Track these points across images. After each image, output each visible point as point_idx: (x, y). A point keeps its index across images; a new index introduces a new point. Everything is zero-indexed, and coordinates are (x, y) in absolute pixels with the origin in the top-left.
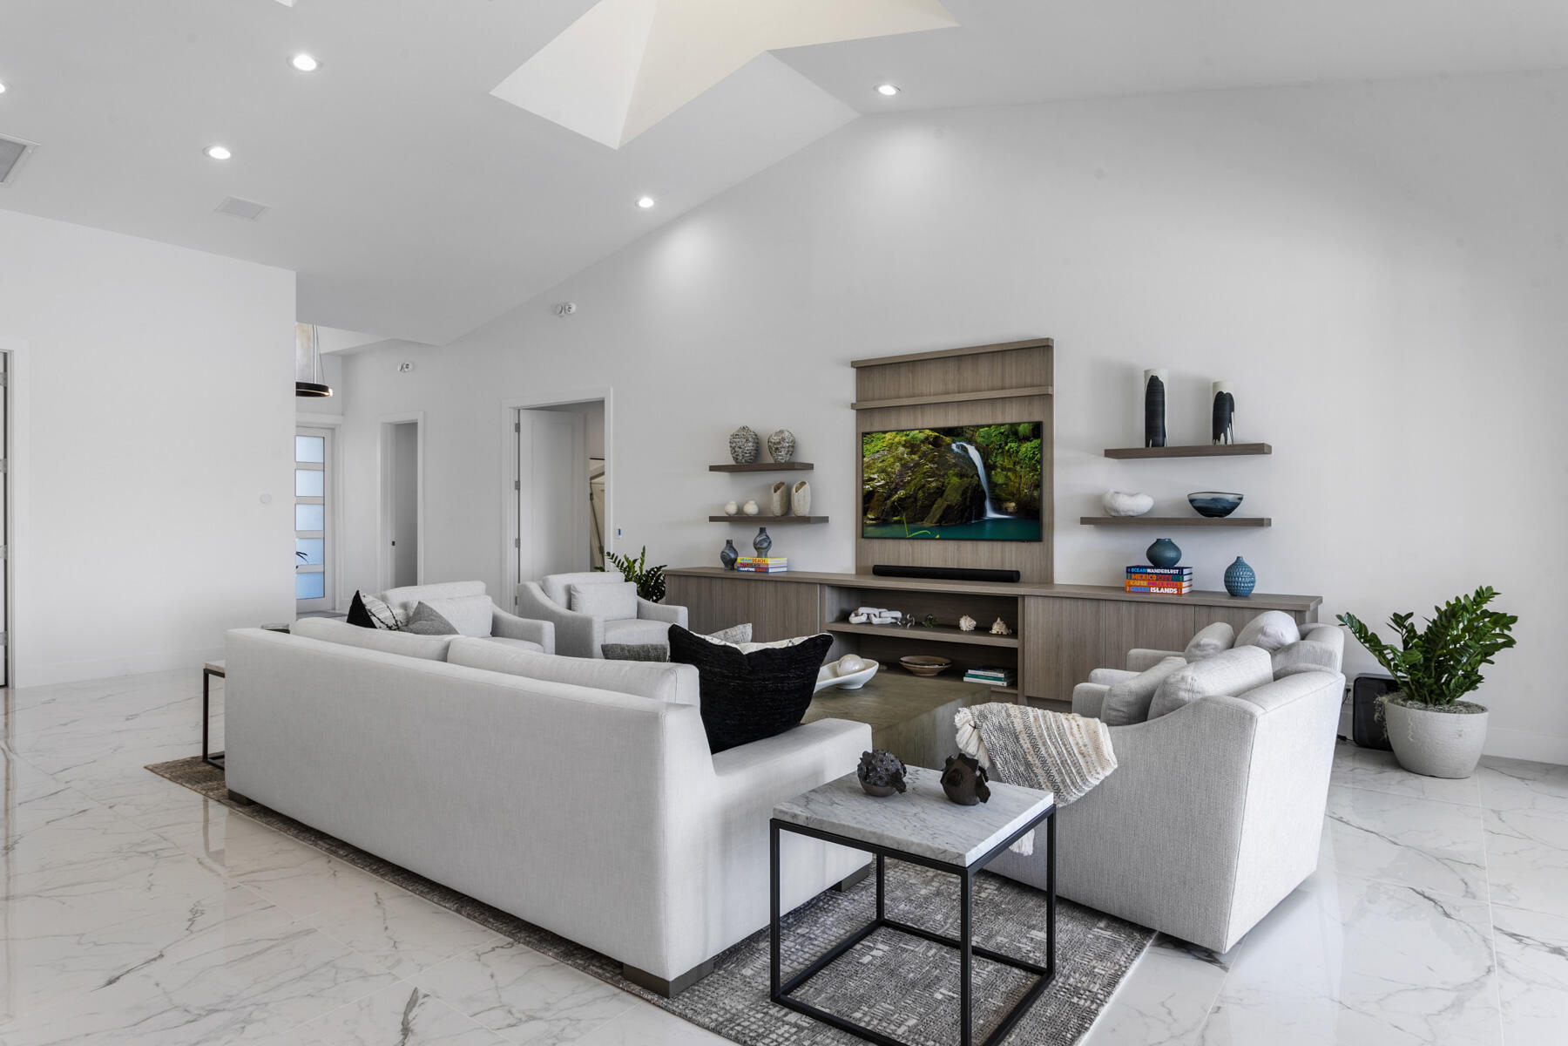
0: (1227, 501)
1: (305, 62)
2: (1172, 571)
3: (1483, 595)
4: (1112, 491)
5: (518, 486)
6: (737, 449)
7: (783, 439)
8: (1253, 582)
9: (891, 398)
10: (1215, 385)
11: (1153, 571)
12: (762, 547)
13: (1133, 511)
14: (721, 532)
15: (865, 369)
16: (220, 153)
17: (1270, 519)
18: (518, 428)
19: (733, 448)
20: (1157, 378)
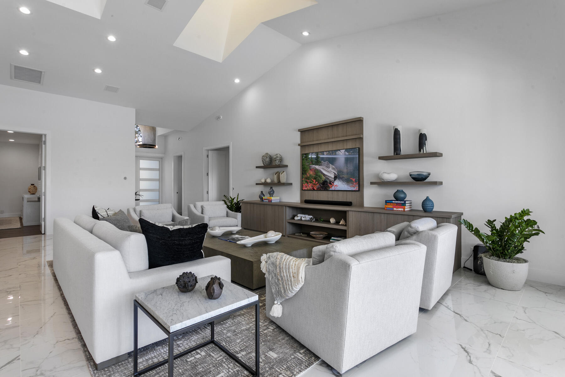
0: (423, 175)
1: (112, 38)
2: (402, 202)
3: (525, 212)
4: (382, 172)
5: (208, 174)
6: (264, 161)
7: (277, 157)
8: (433, 206)
9: (311, 141)
10: (419, 130)
11: (395, 202)
12: (271, 193)
13: (389, 179)
14: (260, 189)
15: (303, 132)
16: (98, 71)
17: (442, 182)
18: (208, 156)
19: (263, 160)
20: (397, 129)
